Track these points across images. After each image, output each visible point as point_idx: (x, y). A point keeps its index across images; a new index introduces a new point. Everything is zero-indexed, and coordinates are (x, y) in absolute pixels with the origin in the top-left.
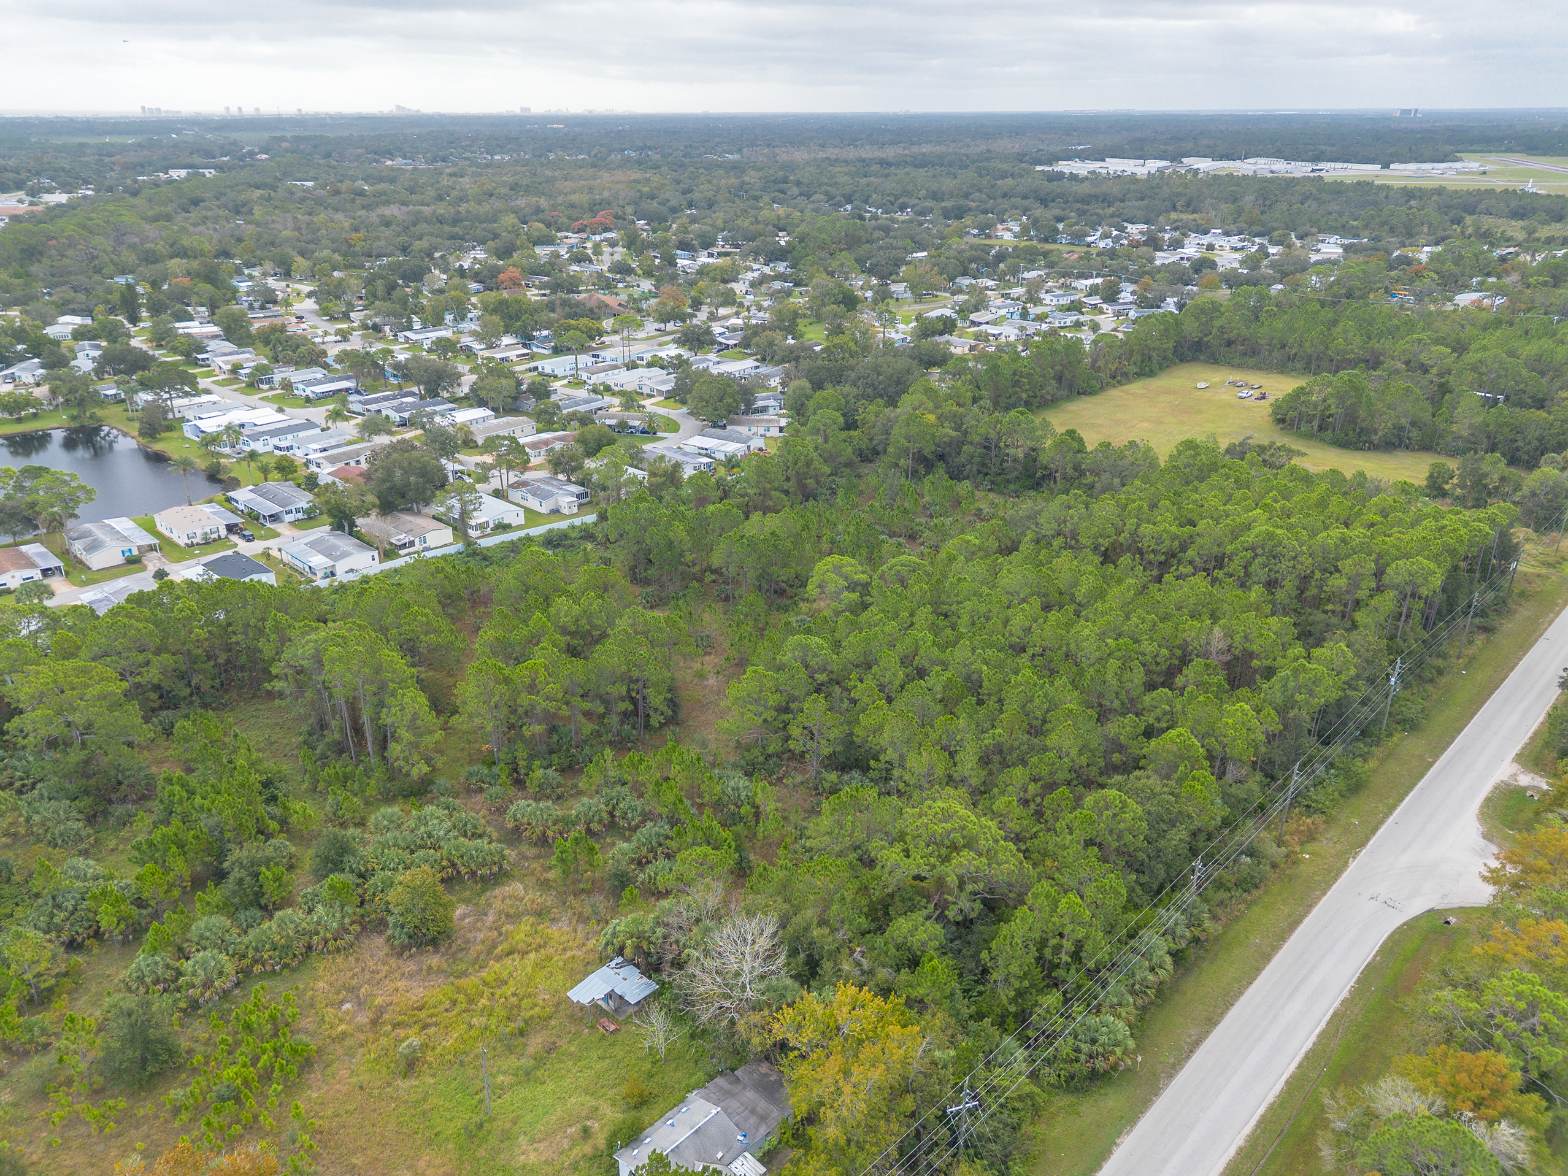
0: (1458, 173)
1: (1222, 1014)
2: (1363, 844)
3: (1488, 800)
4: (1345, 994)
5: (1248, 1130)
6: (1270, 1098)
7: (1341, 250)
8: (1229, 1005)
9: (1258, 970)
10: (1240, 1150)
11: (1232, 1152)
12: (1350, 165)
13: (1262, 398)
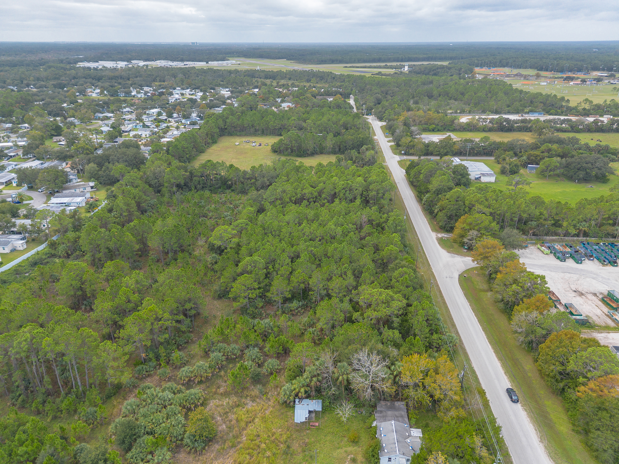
0: (232, 64)
1: (453, 322)
2: (430, 265)
3: (439, 243)
4: (468, 304)
5: (490, 347)
6: (485, 337)
7: (229, 93)
8: (452, 319)
9: (447, 307)
10: (494, 352)
11: (494, 354)
12: (195, 63)
13: (260, 145)
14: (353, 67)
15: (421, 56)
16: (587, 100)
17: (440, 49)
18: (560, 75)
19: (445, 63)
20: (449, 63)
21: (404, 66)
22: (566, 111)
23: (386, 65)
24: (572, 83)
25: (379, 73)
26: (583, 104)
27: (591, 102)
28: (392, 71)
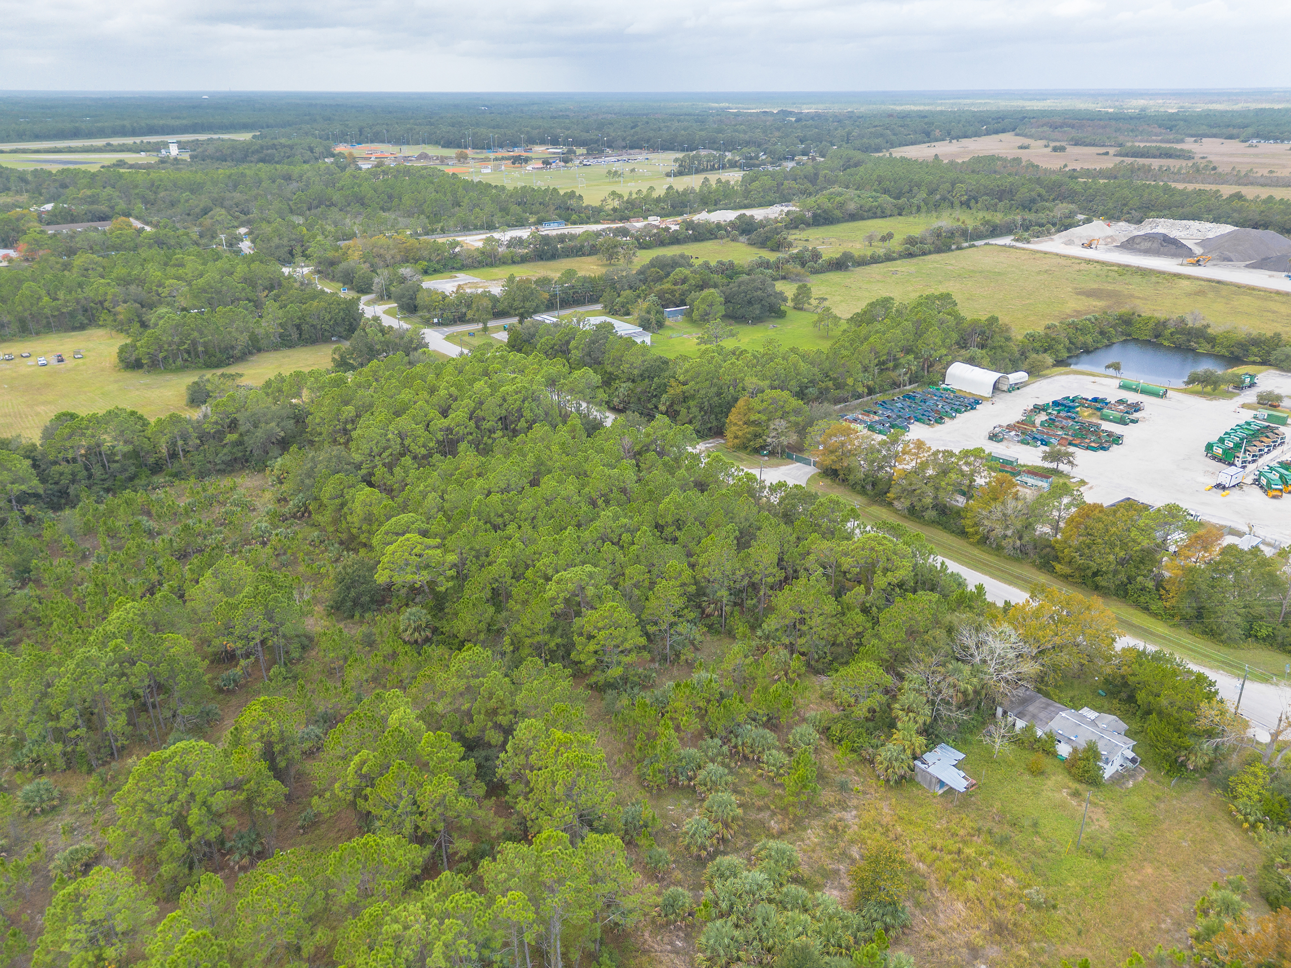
13: (61, 360)
14: (24, 151)
15: (177, 123)
16: (613, 193)
17: (194, 107)
18: (502, 153)
19: (244, 137)
20: (254, 137)
21: (166, 145)
22: (593, 216)
23: (108, 144)
24: (529, 168)
25: (121, 164)
26: (609, 201)
27: (620, 196)
28: (142, 158)
